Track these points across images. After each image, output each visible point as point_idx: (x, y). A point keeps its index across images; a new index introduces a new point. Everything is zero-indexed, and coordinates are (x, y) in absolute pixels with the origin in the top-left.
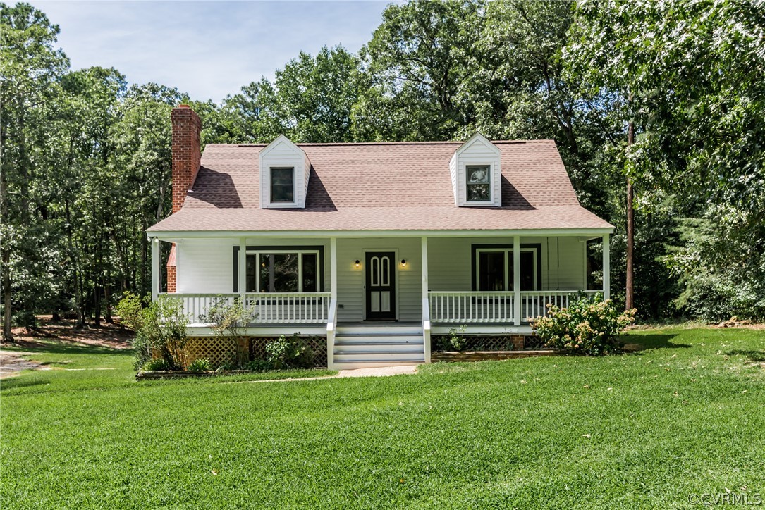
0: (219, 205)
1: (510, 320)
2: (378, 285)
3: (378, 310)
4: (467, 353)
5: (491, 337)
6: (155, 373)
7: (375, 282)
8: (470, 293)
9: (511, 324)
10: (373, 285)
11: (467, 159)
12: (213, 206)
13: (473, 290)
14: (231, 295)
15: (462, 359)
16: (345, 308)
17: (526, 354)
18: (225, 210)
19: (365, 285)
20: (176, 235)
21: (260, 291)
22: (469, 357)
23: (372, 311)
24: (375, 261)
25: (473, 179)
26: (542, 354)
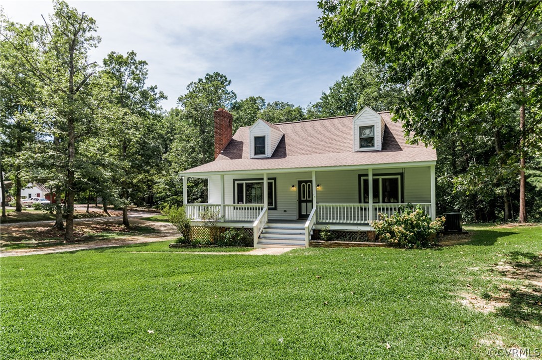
0: (231, 158)
1: (366, 222)
2: (305, 199)
3: (305, 214)
4: (330, 242)
5: (355, 232)
6: (177, 245)
7: (304, 197)
8: (357, 205)
9: (367, 224)
10: (302, 199)
11: (359, 123)
12: (229, 158)
13: (359, 203)
14: (232, 205)
15: (327, 245)
16: (287, 212)
17: (366, 244)
18: (233, 160)
19: (298, 199)
20: (207, 174)
21: (246, 203)
22: (331, 244)
23: (302, 214)
24: (304, 185)
25: (364, 135)
26: (376, 245)
